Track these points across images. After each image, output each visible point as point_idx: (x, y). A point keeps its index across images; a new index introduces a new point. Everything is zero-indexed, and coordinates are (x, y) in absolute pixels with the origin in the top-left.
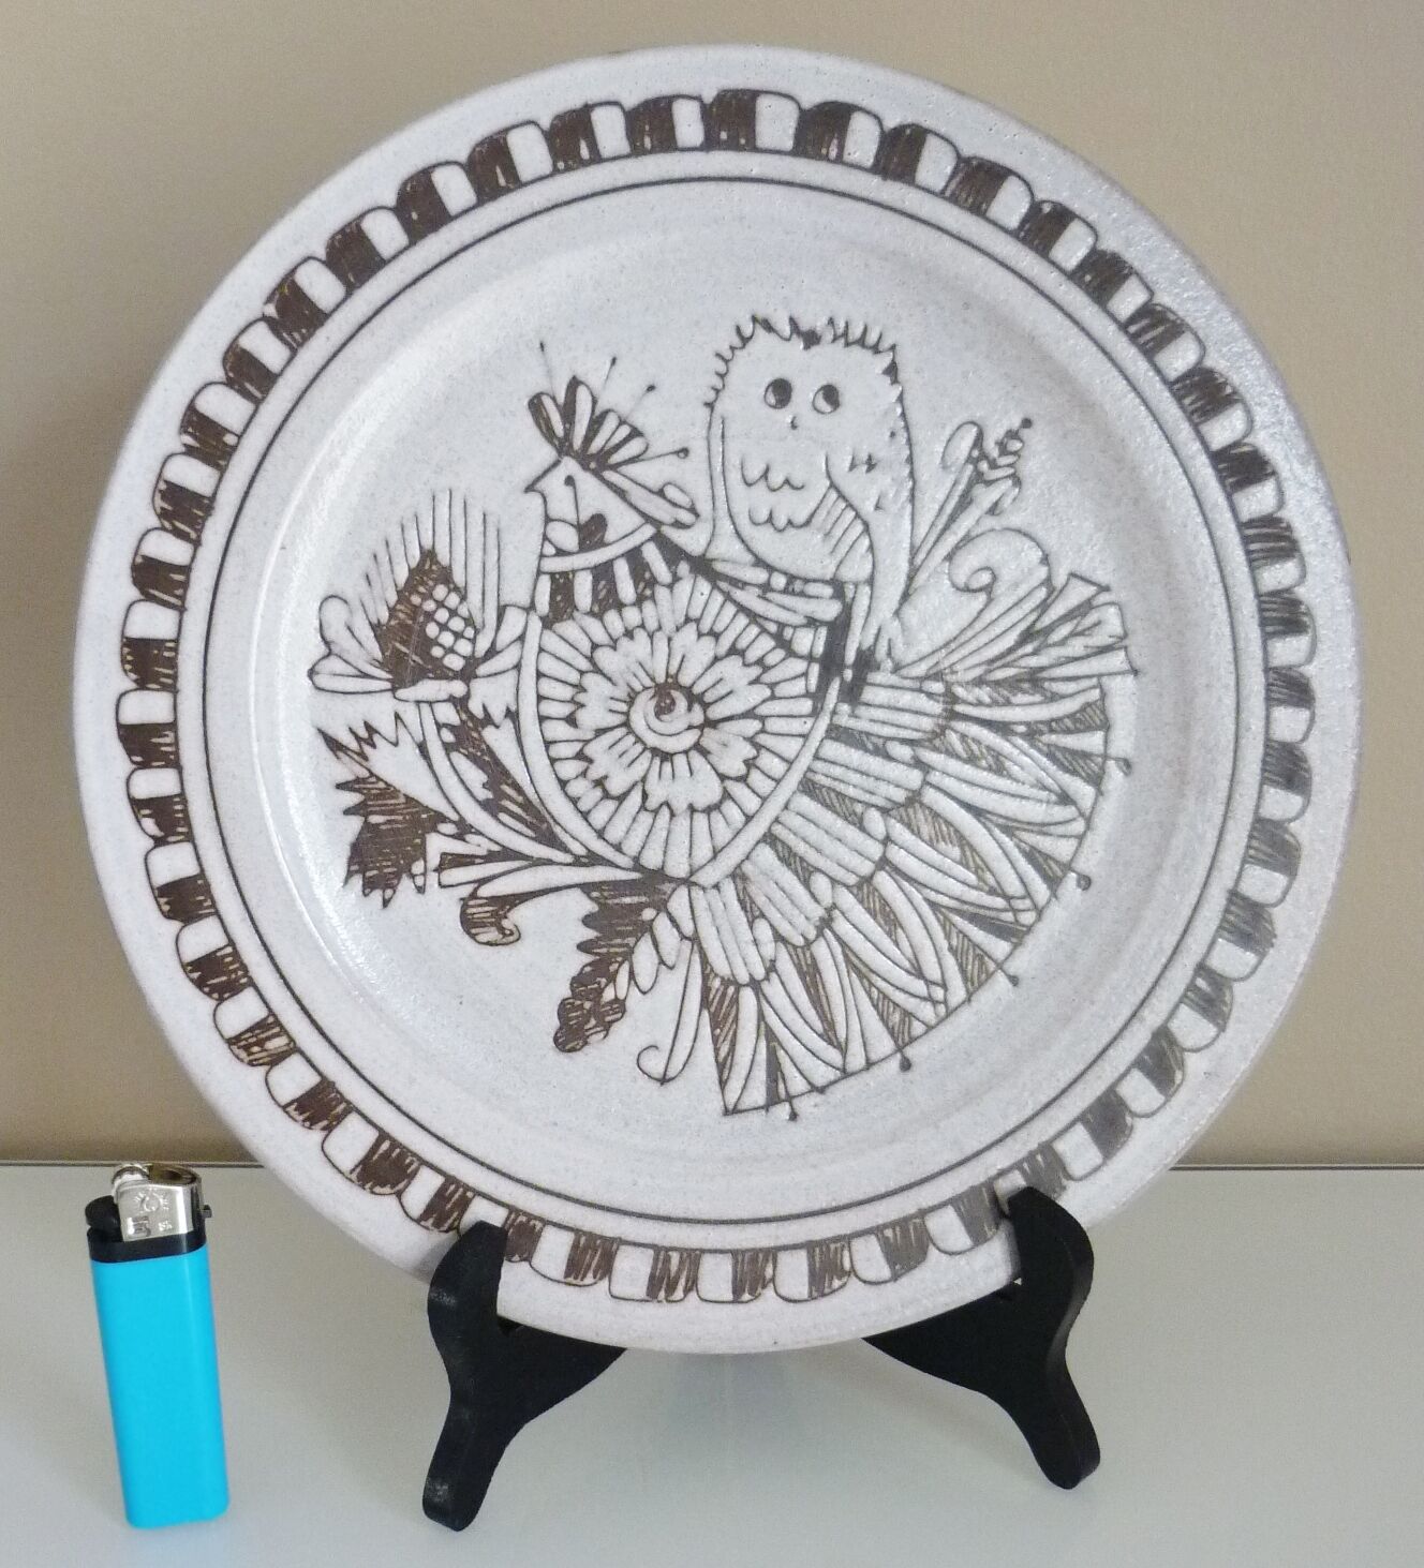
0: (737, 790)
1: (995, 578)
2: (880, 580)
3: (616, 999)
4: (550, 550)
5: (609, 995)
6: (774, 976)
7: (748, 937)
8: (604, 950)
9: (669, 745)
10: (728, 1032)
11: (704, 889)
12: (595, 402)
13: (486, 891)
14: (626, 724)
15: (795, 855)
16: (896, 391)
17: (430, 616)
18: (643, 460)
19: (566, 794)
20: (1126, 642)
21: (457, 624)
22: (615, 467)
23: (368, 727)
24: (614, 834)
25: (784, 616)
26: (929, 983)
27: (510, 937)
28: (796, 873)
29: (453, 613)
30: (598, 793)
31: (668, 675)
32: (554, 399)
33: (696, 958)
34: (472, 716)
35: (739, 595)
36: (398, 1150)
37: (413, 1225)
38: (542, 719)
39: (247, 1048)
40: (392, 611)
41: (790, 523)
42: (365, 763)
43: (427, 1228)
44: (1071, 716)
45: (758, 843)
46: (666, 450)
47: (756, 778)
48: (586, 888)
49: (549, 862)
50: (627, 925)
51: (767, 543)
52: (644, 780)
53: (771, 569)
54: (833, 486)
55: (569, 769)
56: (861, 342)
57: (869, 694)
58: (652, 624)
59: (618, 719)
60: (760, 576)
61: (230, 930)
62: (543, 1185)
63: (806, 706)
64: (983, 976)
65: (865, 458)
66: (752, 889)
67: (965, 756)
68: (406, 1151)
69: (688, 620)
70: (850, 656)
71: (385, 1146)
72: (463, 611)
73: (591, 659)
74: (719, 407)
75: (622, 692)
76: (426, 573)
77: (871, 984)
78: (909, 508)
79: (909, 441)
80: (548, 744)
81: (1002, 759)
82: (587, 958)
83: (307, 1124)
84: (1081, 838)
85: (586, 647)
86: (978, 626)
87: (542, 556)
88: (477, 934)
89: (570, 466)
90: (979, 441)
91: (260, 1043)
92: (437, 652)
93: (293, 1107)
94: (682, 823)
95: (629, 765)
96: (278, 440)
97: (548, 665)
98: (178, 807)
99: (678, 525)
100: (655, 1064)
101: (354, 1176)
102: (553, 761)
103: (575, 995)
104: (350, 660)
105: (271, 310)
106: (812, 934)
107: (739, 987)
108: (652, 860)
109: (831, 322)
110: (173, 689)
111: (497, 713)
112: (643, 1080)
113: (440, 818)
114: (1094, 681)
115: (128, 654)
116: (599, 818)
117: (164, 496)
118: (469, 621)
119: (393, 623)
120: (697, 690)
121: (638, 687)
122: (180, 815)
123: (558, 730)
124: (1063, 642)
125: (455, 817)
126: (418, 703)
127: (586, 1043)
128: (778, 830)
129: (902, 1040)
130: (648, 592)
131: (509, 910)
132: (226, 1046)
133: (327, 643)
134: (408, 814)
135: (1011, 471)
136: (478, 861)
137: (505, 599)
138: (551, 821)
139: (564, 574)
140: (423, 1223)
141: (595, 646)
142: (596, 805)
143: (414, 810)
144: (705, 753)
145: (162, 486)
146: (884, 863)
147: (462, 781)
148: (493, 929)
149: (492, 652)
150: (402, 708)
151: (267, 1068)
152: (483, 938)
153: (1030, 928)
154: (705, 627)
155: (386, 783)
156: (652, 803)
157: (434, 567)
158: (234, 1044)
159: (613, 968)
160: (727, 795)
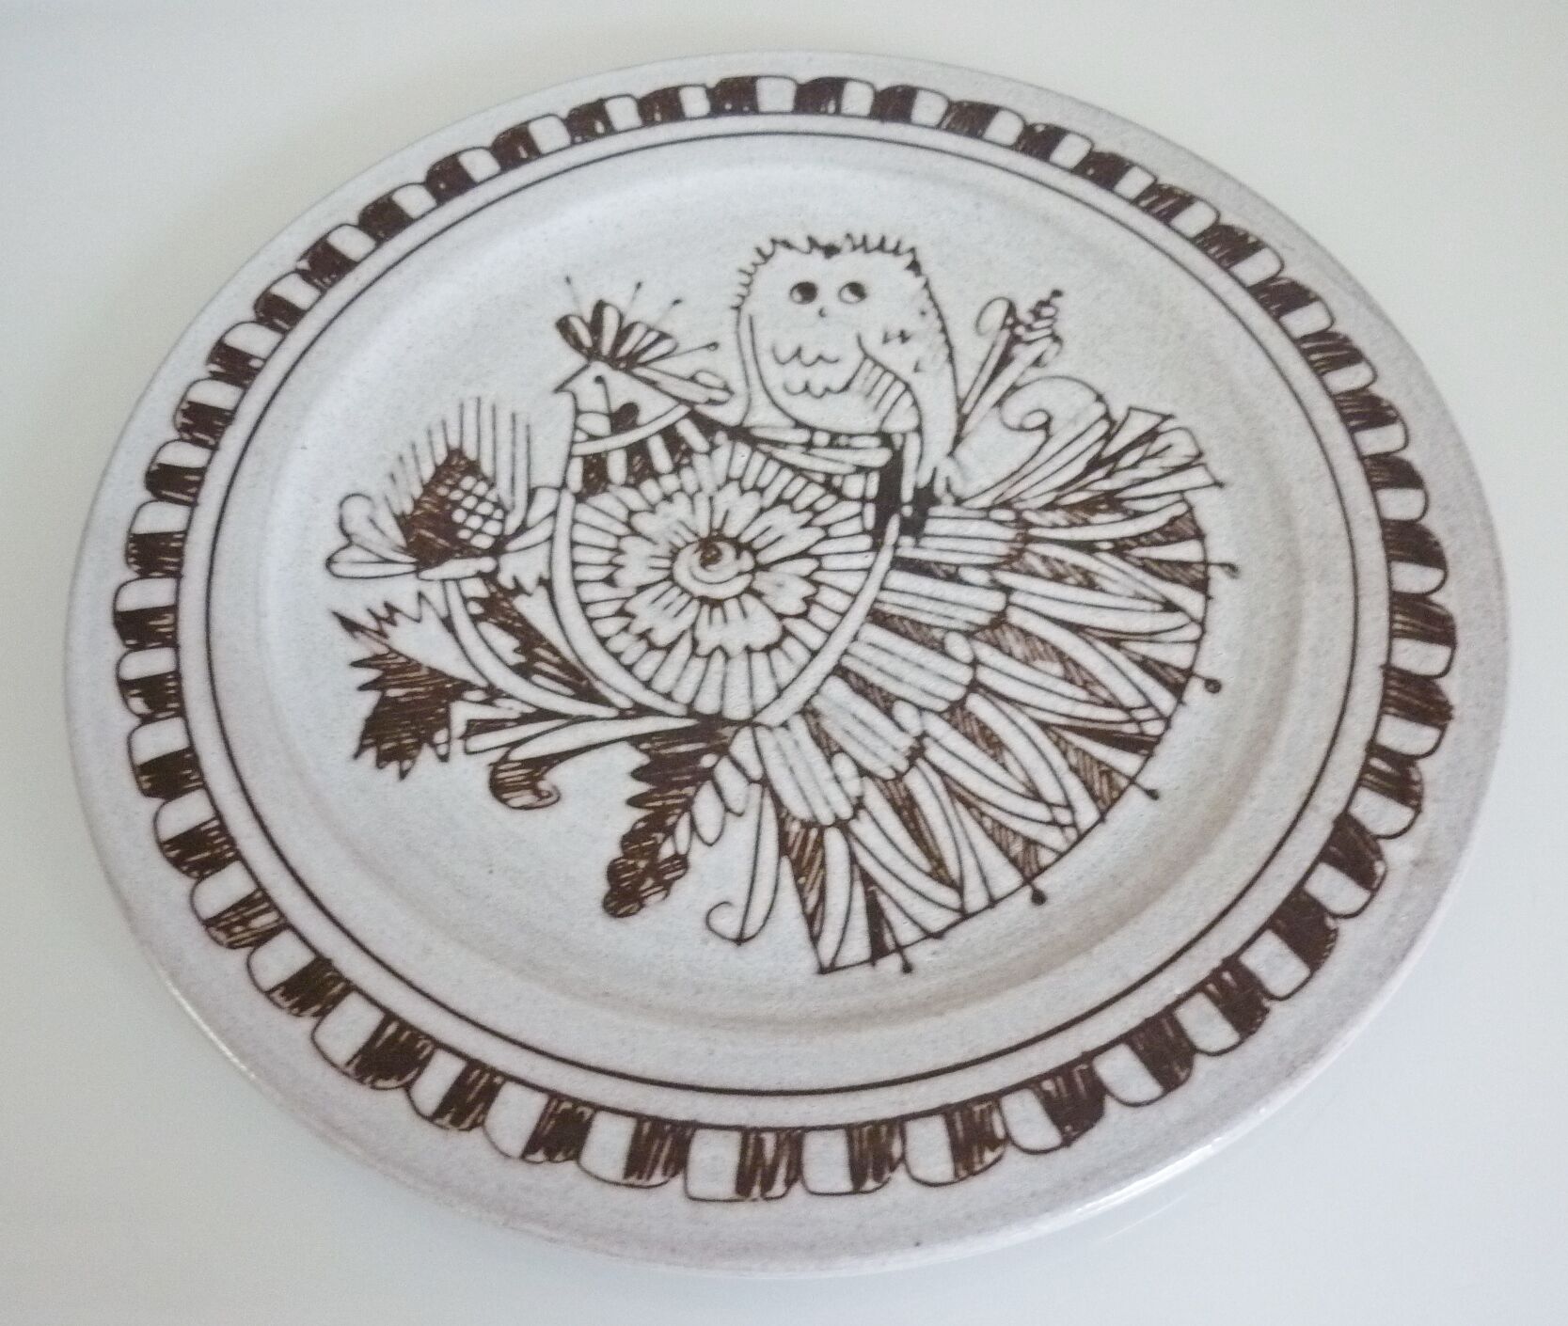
0: (798, 627)
1: (1050, 419)
2: (927, 427)
3: (676, 856)
4: (580, 436)
5: (667, 851)
6: (862, 813)
7: (827, 774)
8: (659, 803)
9: (718, 592)
10: (815, 879)
11: (770, 728)
12: (621, 317)
13: (520, 754)
14: (670, 578)
15: (872, 686)
16: (920, 281)
17: (457, 504)
18: (674, 356)
19: (607, 650)
20: (1202, 460)
21: (485, 508)
22: (645, 364)
23: (388, 606)
24: (663, 683)
25: (831, 467)
26: (1050, 805)
27: (546, 800)
28: (875, 703)
29: (481, 499)
30: (643, 645)
31: (711, 529)
32: (581, 319)
33: (768, 802)
34: (501, 588)
35: (781, 454)
36: (407, 1034)
37: (426, 1125)
38: (577, 583)
39: (227, 930)
40: (417, 504)
41: (827, 390)
42: (384, 641)
43: (441, 1127)
44: (1160, 530)
45: (828, 676)
46: (697, 345)
47: (817, 614)
48: (635, 741)
49: (591, 719)
50: (684, 774)
51: (806, 409)
52: (693, 626)
53: (813, 430)
54: (866, 356)
55: (609, 627)
56: (881, 247)
57: (931, 526)
58: (691, 487)
59: (660, 575)
60: (803, 436)
61: (218, 802)
62: (593, 1063)
63: (865, 542)
64: (1115, 794)
65: (899, 334)
66: (827, 724)
67: (1049, 575)
68: (417, 1034)
69: (729, 480)
70: (907, 494)
71: (391, 1029)
72: (492, 496)
73: (628, 524)
74: (747, 309)
75: (663, 549)
76: (453, 468)
77: (982, 814)
78: (948, 368)
79: (940, 317)
80: (584, 606)
81: (1091, 575)
82: (639, 814)
83: (296, 1010)
84: (1197, 642)
85: (622, 514)
86: (1041, 458)
87: (573, 443)
88: (507, 800)
89: (600, 368)
90: (1011, 310)
91: (244, 922)
92: (464, 534)
93: (278, 992)
94: (739, 665)
95: (676, 616)
96: (304, 360)
97: (582, 534)
98: (171, 684)
99: (711, 402)
100: (728, 922)
101: (350, 1069)
102: (591, 620)
103: (626, 856)
104: (372, 547)
105: (304, 265)
106: (902, 765)
107: (822, 829)
108: (707, 705)
109: (849, 236)
110: (177, 575)
111: (528, 581)
112: (714, 943)
113: (467, 686)
114: (1177, 497)
115: (134, 548)
116: (645, 670)
117: (186, 413)
118: (498, 505)
119: (418, 512)
120: (744, 539)
121: (679, 543)
122: (172, 692)
123: (594, 592)
124: (1135, 466)
125: (482, 683)
126: (444, 581)
127: (642, 906)
128: (847, 662)
129: (1029, 869)
130: (685, 461)
131: (546, 771)
132: (203, 928)
133: (347, 535)
134: (431, 685)
135: (1048, 332)
136: (509, 724)
137: (536, 481)
138: (591, 678)
139: (597, 456)
140: (438, 1121)
141: (631, 513)
142: (641, 657)
143: (438, 681)
144: (758, 595)
145: (185, 406)
146: (974, 686)
147: (491, 649)
148: (528, 792)
149: (523, 528)
150: (425, 588)
151: (250, 949)
152: (517, 802)
153: (1159, 739)
154: (748, 483)
155: (406, 657)
156: (704, 649)
157: (462, 462)
158: (212, 926)
159: (670, 821)
160: (786, 633)
